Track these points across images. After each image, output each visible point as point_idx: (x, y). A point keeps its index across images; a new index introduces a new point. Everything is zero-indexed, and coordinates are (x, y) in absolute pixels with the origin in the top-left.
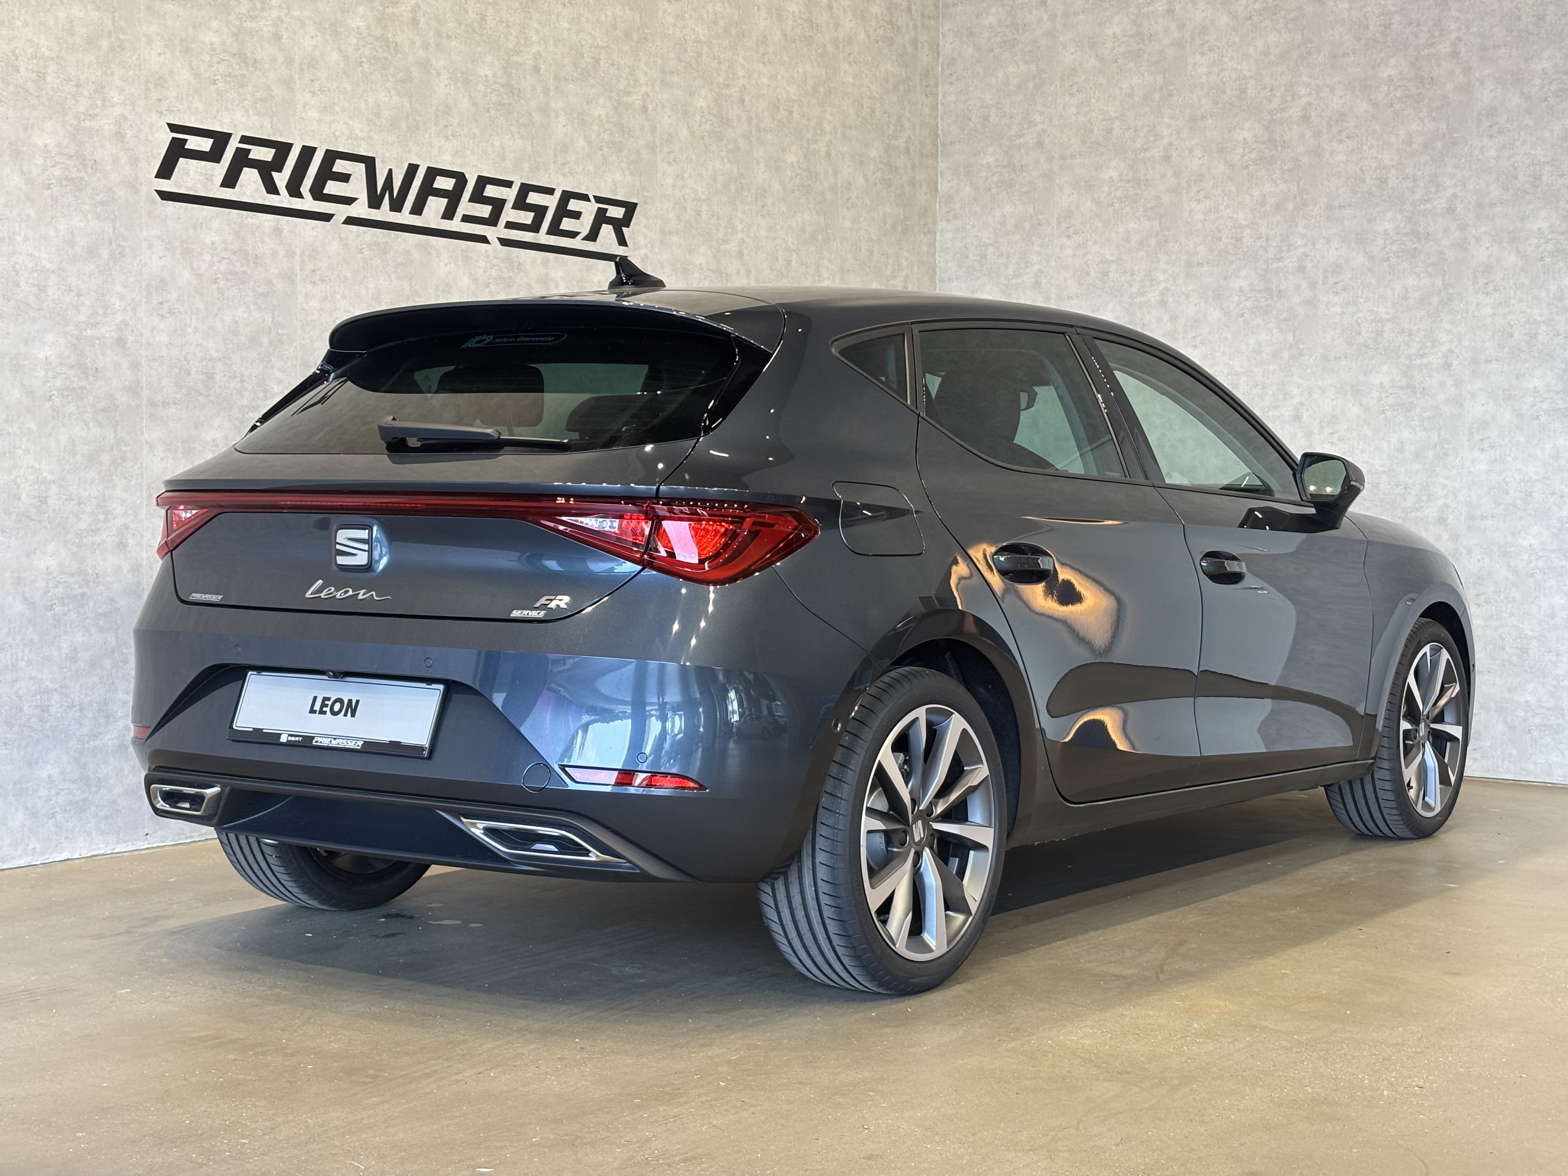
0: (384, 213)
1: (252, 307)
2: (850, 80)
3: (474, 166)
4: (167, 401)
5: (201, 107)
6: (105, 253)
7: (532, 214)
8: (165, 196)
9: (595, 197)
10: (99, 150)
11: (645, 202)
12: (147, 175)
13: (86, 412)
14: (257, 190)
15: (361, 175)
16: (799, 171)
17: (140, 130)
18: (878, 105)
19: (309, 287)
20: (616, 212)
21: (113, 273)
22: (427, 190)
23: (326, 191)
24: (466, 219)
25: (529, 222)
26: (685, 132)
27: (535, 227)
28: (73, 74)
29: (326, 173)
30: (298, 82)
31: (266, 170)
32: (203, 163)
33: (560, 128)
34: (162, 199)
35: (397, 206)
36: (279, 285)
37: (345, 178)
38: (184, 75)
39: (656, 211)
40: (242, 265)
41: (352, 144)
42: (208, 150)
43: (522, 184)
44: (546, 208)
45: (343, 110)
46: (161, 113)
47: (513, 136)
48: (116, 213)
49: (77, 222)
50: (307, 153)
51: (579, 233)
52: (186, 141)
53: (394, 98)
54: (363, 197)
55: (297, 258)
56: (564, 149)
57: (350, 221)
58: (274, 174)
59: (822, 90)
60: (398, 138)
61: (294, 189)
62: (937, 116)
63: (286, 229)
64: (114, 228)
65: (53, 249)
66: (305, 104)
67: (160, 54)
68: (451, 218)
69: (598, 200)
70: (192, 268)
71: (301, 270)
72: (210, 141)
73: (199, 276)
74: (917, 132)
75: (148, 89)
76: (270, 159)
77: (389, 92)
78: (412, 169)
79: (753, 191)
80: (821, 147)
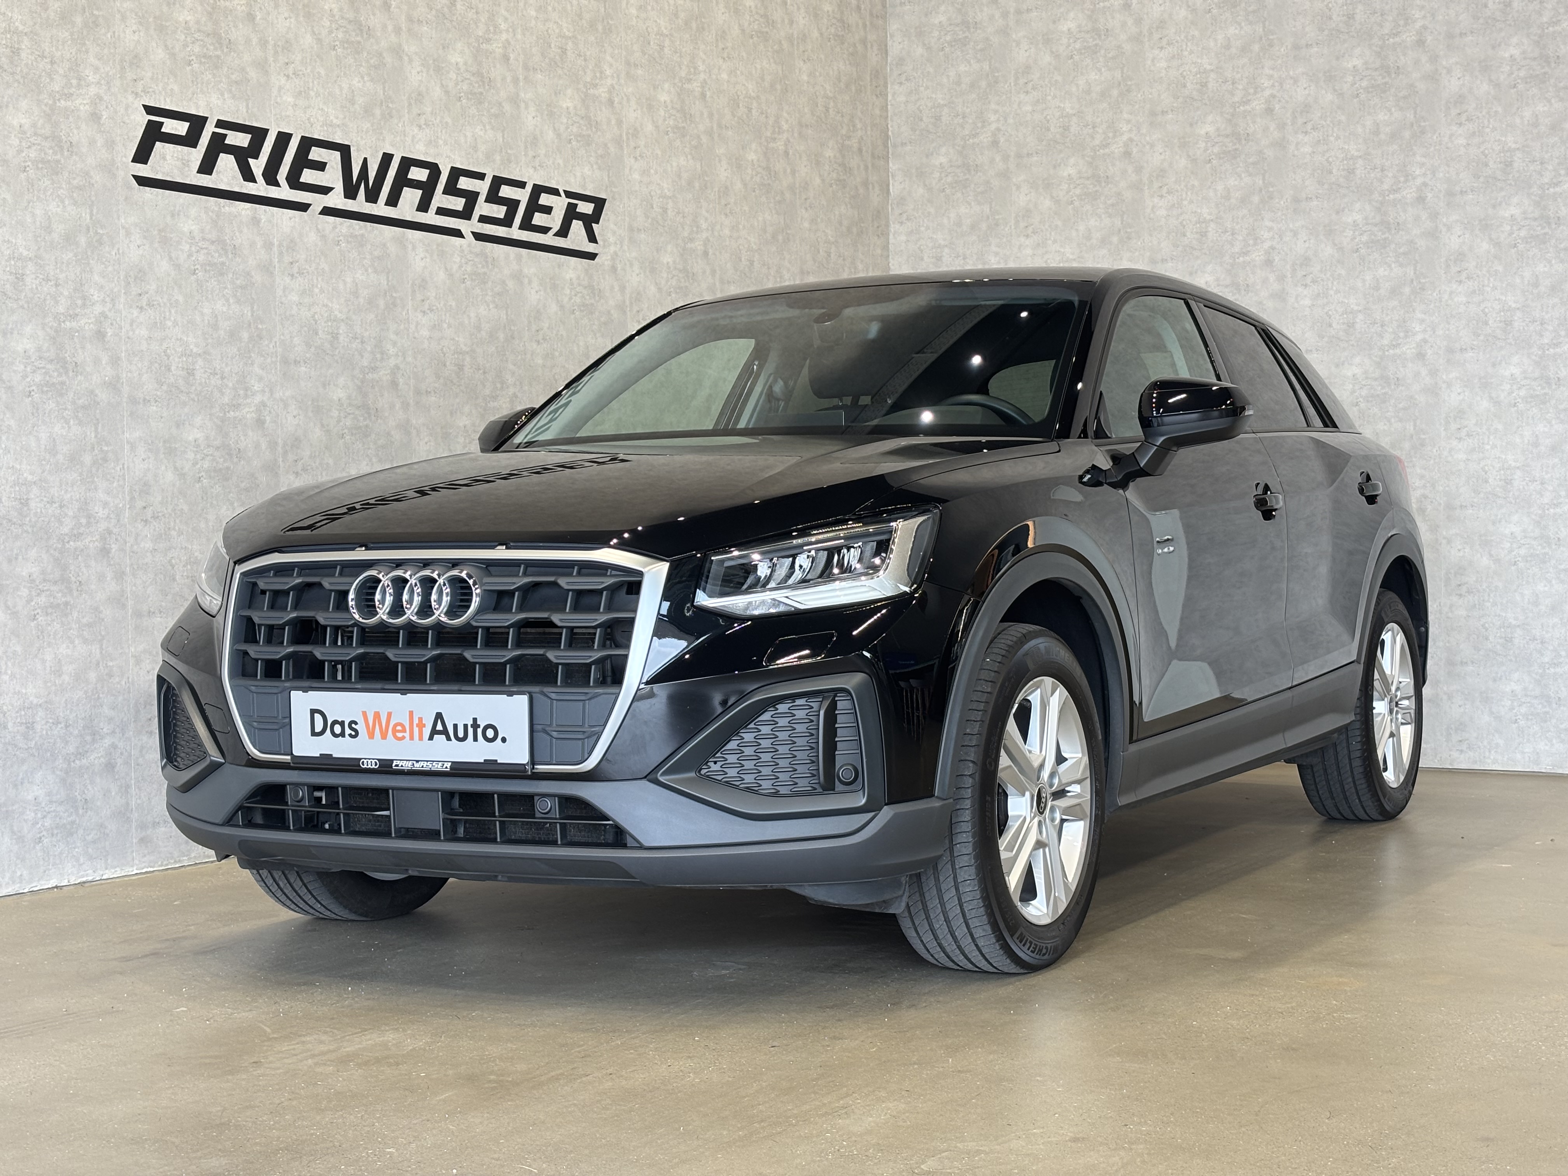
0: (360, 204)
1: (231, 301)
2: (805, 78)
3: (447, 157)
4: (147, 398)
5: (176, 88)
6: (83, 240)
7: (505, 208)
8: (142, 181)
9: (564, 191)
10: (75, 131)
11: (614, 198)
12: (124, 159)
13: (65, 409)
14: (234, 177)
15: (337, 163)
16: (759, 170)
17: (116, 112)
18: (832, 104)
19: (288, 280)
20: (586, 208)
21: (91, 262)
22: (402, 181)
23: (302, 180)
24: (441, 211)
25: (502, 216)
26: (649, 127)
27: (507, 222)
28: (47, 50)
29: (302, 161)
30: (273, 64)
31: (243, 156)
32: (179, 148)
33: (530, 120)
34: (140, 184)
35: (372, 197)
36: (258, 277)
37: (320, 166)
38: (159, 54)
39: (624, 207)
40: (220, 256)
41: (327, 131)
42: (184, 134)
43: (494, 176)
44: (517, 202)
45: (318, 95)
46: (137, 94)
47: (484, 126)
48: (93, 198)
49: (54, 207)
50: (283, 139)
51: (550, 229)
52: (162, 124)
53: (368, 84)
54: (339, 187)
55: (275, 249)
56: (534, 141)
57: (327, 211)
58: (251, 161)
59: (778, 87)
60: (372, 126)
61: (271, 178)
62: (887, 117)
63: (264, 219)
64: (91, 215)
65: (30, 235)
66: (280, 88)
67: (134, 32)
68: (426, 211)
69: (569, 194)
70: (171, 258)
71: (279, 262)
72: (186, 125)
73: (177, 267)
74: (869, 133)
75: (123, 68)
76: (245, 144)
77: (363, 78)
78: (387, 159)
79: (716, 189)
80: (780, 145)
